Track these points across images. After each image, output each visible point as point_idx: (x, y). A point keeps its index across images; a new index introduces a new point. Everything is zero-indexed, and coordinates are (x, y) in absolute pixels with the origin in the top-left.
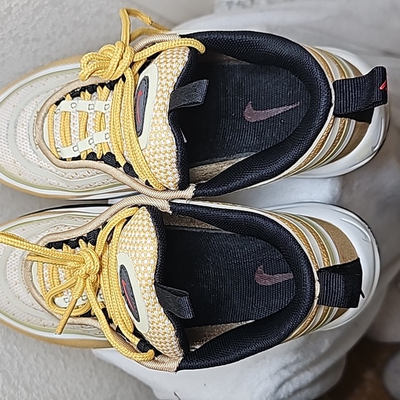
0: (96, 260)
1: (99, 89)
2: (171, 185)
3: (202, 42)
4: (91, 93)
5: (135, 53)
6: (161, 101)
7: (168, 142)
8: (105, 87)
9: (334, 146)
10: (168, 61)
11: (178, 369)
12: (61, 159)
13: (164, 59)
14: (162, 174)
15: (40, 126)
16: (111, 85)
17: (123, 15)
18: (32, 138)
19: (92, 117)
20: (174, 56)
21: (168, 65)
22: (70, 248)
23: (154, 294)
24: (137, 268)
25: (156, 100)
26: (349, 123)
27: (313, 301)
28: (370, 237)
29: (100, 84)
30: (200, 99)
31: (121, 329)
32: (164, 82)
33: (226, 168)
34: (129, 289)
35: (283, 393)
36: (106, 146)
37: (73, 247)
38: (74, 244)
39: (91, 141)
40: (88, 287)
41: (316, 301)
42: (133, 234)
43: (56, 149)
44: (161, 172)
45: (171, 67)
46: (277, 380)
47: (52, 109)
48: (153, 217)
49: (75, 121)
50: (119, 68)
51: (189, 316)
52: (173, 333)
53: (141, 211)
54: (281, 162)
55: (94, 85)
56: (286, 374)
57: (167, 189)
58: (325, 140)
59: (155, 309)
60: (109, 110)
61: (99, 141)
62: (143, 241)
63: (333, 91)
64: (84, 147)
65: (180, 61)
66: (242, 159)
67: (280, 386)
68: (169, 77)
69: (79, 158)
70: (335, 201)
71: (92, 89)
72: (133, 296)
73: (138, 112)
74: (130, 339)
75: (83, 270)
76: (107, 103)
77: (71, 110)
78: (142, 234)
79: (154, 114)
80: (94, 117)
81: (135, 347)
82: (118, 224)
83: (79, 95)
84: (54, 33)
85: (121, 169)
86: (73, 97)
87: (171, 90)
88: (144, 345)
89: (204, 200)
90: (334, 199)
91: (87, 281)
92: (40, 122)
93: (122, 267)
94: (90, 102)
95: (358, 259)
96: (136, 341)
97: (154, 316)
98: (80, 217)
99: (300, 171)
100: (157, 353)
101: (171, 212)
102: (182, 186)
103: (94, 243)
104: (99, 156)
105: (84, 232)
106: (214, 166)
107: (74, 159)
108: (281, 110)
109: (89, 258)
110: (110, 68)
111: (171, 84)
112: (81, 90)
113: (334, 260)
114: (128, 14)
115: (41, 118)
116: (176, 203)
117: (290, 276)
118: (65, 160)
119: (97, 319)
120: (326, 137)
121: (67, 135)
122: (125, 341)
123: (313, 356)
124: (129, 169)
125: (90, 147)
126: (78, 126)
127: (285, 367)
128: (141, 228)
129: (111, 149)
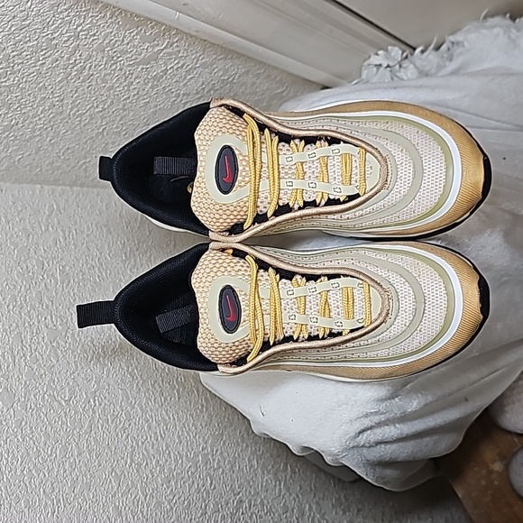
67: (361, 433)
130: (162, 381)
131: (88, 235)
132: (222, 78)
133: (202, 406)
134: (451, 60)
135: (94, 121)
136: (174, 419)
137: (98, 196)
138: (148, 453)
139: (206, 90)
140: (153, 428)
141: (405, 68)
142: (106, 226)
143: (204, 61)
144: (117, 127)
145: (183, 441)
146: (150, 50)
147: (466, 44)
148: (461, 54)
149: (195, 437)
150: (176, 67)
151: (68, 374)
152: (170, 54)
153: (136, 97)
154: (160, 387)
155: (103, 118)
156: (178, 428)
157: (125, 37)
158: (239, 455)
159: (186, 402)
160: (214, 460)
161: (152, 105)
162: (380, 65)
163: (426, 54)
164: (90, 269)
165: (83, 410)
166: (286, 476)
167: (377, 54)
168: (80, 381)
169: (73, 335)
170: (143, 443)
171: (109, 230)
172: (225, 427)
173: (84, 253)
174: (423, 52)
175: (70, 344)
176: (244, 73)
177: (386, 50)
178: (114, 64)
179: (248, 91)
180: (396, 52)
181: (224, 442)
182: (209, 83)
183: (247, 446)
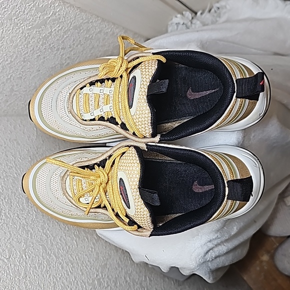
0: (106, 176)
1: (106, 81)
2: (148, 135)
3: (165, 56)
4: (101, 83)
5: (129, 63)
6: (143, 90)
7: (147, 112)
8: (110, 80)
9: (237, 113)
10: (147, 68)
11: (151, 235)
12: (83, 120)
13: (144, 67)
14: (143, 129)
15: (71, 102)
16: (113, 80)
17: (120, 39)
18: (66, 108)
19: (102, 97)
20: (150, 65)
21: (147, 70)
22: (89, 170)
23: (138, 193)
24: (130, 179)
25: (140, 89)
26: (245, 101)
27: (224, 198)
28: (258, 164)
29: (106, 79)
30: (164, 90)
31: (119, 214)
32: (144, 80)
33: (177, 125)
34: (125, 191)
35: (208, 257)
36: (110, 113)
37: (91, 169)
38: (91, 167)
39: (101, 110)
40: (101, 190)
41: (226, 198)
42: (127, 161)
43: (81, 114)
44: (142, 128)
45: (148, 71)
46: (205, 249)
47: (78, 92)
48: (137, 152)
49: (92, 99)
50: (120, 71)
51: (158, 204)
52: (149, 214)
53: (131, 149)
54: (207, 123)
55: (103, 79)
56: (210, 245)
57: (145, 137)
58: (232, 111)
59: (139, 201)
60: (113, 93)
61: (106, 110)
62: (133, 165)
63: (236, 84)
64: (97, 113)
65: (153, 68)
66: (186, 120)
67: (207, 252)
68: (147, 77)
69: (94, 120)
70: (240, 144)
71: (102, 81)
72: (127, 195)
73: (130, 95)
74: (124, 219)
75: (99, 181)
76: (111, 89)
77: (90, 93)
78: (132, 161)
79: (139, 97)
80: (103, 97)
81: (127, 224)
82: (118, 157)
83: (95, 85)
84: (74, 44)
85: (119, 126)
86: (90, 85)
87: (148, 84)
88: (132, 223)
89: (165, 143)
90: (239, 143)
91: (101, 187)
92: (71, 99)
93: (121, 179)
94: (101, 88)
95: (251, 177)
96: (127, 220)
97: (138, 205)
98: (93, 153)
99: (218, 127)
100: (139, 227)
101: (147, 150)
102: (154, 135)
103: (104, 167)
104: (106, 119)
105: (98, 161)
106: (169, 124)
107: (91, 120)
108: (208, 92)
109: (102, 174)
110: (115, 72)
111: (148, 81)
112: (95, 82)
113: (236, 176)
114: (123, 39)
115: (72, 97)
116: (149, 145)
117: (212, 187)
118: (86, 120)
119: (107, 210)
120: (232, 109)
121: (87, 107)
122: (122, 220)
123: (226, 236)
124: (123, 126)
125: (100, 113)
126: (93, 102)
127: (210, 241)
128: (131, 158)
129: (113, 115)
130: (65, 236)
131: (5, 147)
132: (86, 36)
133: (92, 248)
134: (220, 17)
135: (5, 70)
136: (76, 260)
137: (8, 121)
138: (64, 284)
139: (75, 45)
140: (64, 267)
141: (194, 24)
142: (15, 140)
143: (75, 24)
144: (20, 74)
145: (84, 273)
146: (41, 18)
147: (228, 7)
148: (225, 13)
149: (91, 269)
150: (57, 30)
151: (6, 240)
152: (54, 20)
153: (32, 52)
154: (65, 240)
155: (11, 68)
156: (80, 265)
157: (25, 9)
158: (118, 276)
159: (82, 247)
160: (104, 282)
161: (42, 57)
162: (179, 23)
163: (204, 15)
164: (10, 169)
165: (19, 263)
166: (147, 284)
167: (176, 17)
168: (14, 243)
169: (5, 213)
170: (60, 279)
171: (18, 143)
172: (107, 259)
173: (4, 159)
174: (201, 14)
175: (4, 220)
176: (99, 31)
177: (182, 14)
178: (18, 29)
179: (101, 44)
180: (188, 14)
181: (108, 269)
182: (77, 40)
183: (122, 269)
